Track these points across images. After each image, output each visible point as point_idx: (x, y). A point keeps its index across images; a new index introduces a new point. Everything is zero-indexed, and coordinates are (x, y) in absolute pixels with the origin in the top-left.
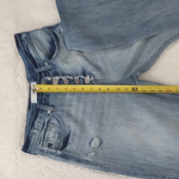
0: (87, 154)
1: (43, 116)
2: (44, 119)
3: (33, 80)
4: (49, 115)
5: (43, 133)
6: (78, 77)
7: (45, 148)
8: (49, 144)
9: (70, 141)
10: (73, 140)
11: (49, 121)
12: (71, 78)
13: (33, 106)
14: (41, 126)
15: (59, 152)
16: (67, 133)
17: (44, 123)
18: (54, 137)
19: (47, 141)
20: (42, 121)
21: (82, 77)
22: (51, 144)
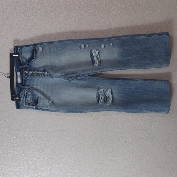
0: (48, 107)
1: (24, 91)
2: (24, 92)
3: (18, 71)
4: (26, 90)
5: (24, 99)
6: (41, 72)
7: (27, 106)
8: (29, 104)
9: (39, 101)
10: (40, 101)
11: (27, 93)
12: (38, 72)
13: (19, 85)
14: (23, 96)
15: (34, 107)
16: (37, 98)
17: (25, 95)
18: (30, 100)
19: (27, 102)
20: (23, 93)
21: (43, 72)
22: (30, 104)
